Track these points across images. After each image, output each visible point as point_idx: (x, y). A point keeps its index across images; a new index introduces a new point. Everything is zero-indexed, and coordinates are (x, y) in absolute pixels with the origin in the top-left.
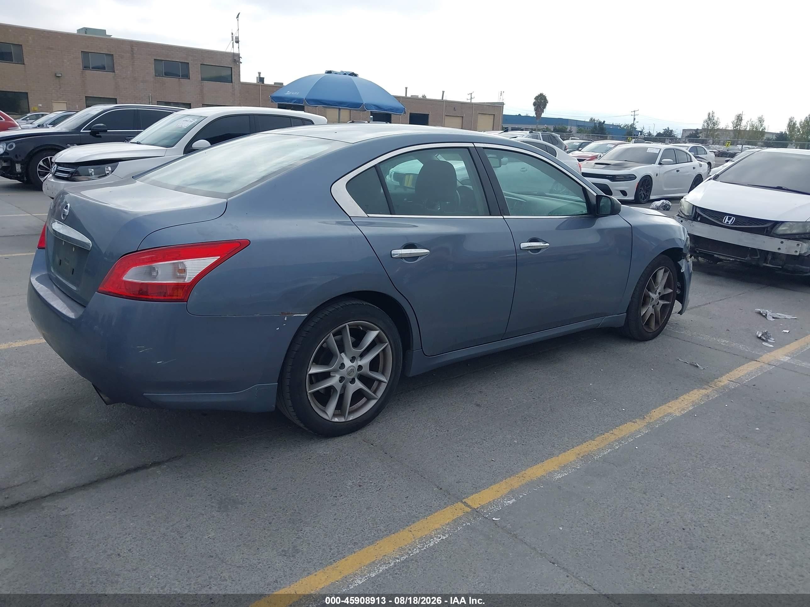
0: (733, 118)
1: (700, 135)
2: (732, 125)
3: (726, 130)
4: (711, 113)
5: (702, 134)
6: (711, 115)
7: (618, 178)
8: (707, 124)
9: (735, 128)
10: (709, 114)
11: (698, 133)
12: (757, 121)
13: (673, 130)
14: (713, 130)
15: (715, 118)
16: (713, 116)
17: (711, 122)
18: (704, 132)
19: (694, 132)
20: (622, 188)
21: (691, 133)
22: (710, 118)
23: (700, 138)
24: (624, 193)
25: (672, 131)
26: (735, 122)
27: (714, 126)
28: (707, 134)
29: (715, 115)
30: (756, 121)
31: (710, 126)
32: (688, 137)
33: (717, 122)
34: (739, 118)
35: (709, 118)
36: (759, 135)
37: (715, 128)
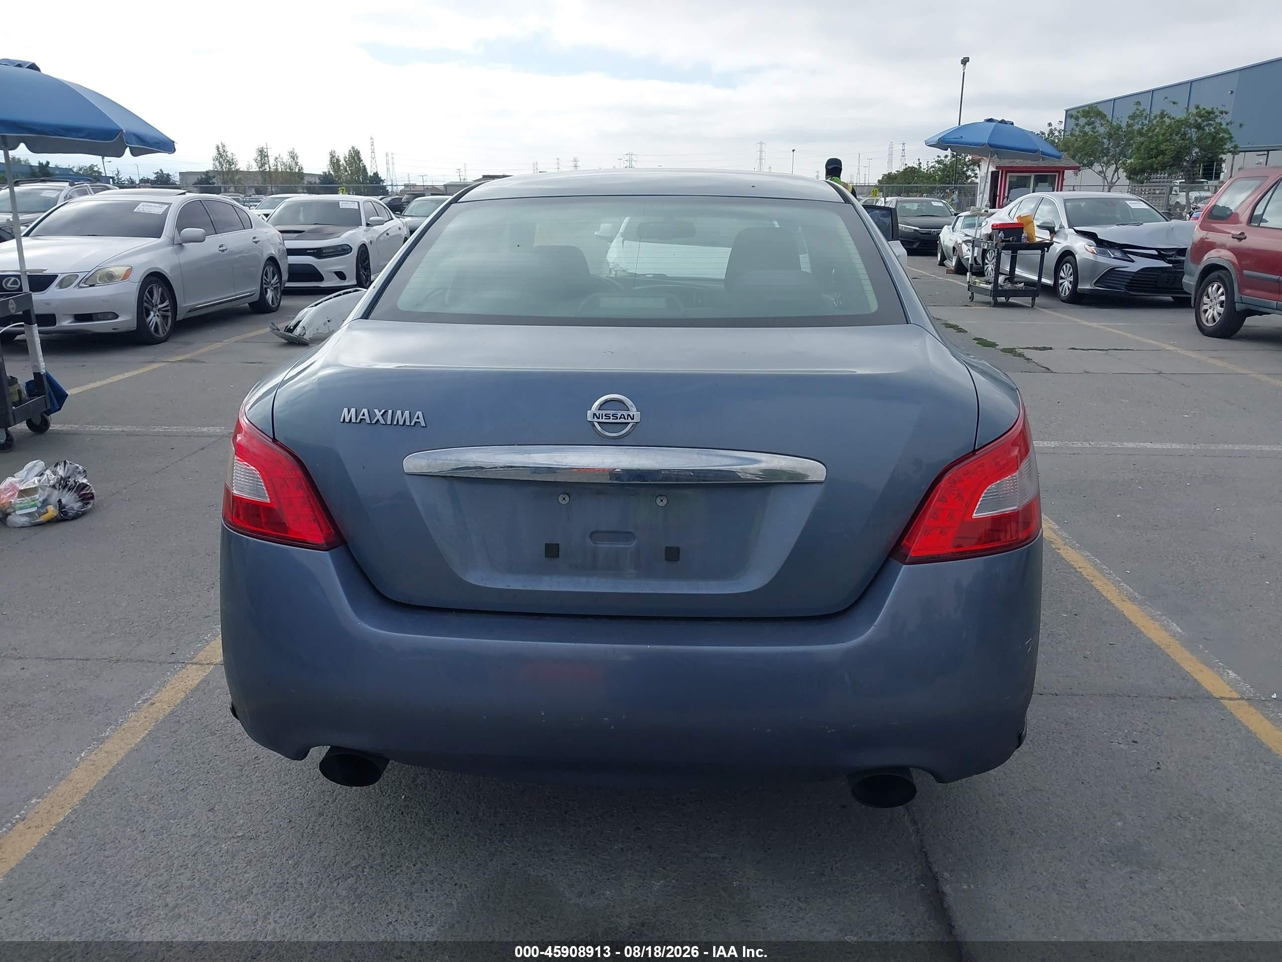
0: (255, 154)
1: (214, 180)
2: (256, 164)
3: (249, 173)
4: (220, 146)
5: (217, 179)
6: (221, 149)
7: (325, 253)
8: (219, 162)
9: (261, 170)
10: (218, 148)
11: (210, 178)
12: (289, 157)
13: (170, 174)
14: (229, 172)
15: (229, 154)
16: (224, 151)
17: (224, 160)
18: (219, 176)
19: (204, 176)
20: (338, 268)
21: (200, 178)
22: (221, 155)
23: (215, 185)
24: (341, 275)
25: (168, 175)
26: (259, 159)
27: (231, 165)
28: (224, 179)
29: (227, 149)
30: (286, 158)
31: (225, 166)
32: (196, 183)
33: (232, 159)
34: (263, 154)
35: (219, 154)
36: (297, 178)
37: (233, 170)
